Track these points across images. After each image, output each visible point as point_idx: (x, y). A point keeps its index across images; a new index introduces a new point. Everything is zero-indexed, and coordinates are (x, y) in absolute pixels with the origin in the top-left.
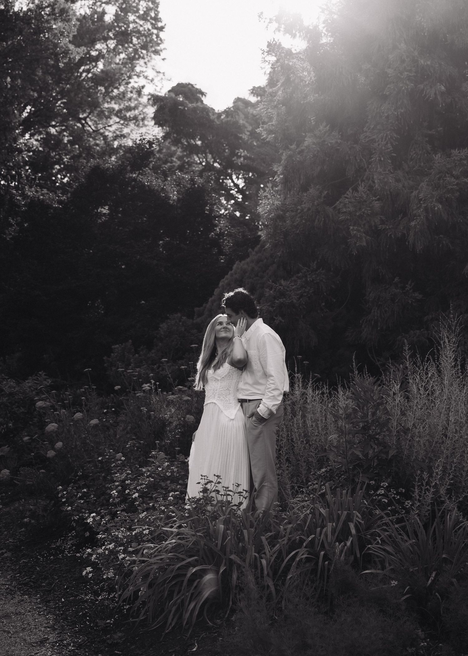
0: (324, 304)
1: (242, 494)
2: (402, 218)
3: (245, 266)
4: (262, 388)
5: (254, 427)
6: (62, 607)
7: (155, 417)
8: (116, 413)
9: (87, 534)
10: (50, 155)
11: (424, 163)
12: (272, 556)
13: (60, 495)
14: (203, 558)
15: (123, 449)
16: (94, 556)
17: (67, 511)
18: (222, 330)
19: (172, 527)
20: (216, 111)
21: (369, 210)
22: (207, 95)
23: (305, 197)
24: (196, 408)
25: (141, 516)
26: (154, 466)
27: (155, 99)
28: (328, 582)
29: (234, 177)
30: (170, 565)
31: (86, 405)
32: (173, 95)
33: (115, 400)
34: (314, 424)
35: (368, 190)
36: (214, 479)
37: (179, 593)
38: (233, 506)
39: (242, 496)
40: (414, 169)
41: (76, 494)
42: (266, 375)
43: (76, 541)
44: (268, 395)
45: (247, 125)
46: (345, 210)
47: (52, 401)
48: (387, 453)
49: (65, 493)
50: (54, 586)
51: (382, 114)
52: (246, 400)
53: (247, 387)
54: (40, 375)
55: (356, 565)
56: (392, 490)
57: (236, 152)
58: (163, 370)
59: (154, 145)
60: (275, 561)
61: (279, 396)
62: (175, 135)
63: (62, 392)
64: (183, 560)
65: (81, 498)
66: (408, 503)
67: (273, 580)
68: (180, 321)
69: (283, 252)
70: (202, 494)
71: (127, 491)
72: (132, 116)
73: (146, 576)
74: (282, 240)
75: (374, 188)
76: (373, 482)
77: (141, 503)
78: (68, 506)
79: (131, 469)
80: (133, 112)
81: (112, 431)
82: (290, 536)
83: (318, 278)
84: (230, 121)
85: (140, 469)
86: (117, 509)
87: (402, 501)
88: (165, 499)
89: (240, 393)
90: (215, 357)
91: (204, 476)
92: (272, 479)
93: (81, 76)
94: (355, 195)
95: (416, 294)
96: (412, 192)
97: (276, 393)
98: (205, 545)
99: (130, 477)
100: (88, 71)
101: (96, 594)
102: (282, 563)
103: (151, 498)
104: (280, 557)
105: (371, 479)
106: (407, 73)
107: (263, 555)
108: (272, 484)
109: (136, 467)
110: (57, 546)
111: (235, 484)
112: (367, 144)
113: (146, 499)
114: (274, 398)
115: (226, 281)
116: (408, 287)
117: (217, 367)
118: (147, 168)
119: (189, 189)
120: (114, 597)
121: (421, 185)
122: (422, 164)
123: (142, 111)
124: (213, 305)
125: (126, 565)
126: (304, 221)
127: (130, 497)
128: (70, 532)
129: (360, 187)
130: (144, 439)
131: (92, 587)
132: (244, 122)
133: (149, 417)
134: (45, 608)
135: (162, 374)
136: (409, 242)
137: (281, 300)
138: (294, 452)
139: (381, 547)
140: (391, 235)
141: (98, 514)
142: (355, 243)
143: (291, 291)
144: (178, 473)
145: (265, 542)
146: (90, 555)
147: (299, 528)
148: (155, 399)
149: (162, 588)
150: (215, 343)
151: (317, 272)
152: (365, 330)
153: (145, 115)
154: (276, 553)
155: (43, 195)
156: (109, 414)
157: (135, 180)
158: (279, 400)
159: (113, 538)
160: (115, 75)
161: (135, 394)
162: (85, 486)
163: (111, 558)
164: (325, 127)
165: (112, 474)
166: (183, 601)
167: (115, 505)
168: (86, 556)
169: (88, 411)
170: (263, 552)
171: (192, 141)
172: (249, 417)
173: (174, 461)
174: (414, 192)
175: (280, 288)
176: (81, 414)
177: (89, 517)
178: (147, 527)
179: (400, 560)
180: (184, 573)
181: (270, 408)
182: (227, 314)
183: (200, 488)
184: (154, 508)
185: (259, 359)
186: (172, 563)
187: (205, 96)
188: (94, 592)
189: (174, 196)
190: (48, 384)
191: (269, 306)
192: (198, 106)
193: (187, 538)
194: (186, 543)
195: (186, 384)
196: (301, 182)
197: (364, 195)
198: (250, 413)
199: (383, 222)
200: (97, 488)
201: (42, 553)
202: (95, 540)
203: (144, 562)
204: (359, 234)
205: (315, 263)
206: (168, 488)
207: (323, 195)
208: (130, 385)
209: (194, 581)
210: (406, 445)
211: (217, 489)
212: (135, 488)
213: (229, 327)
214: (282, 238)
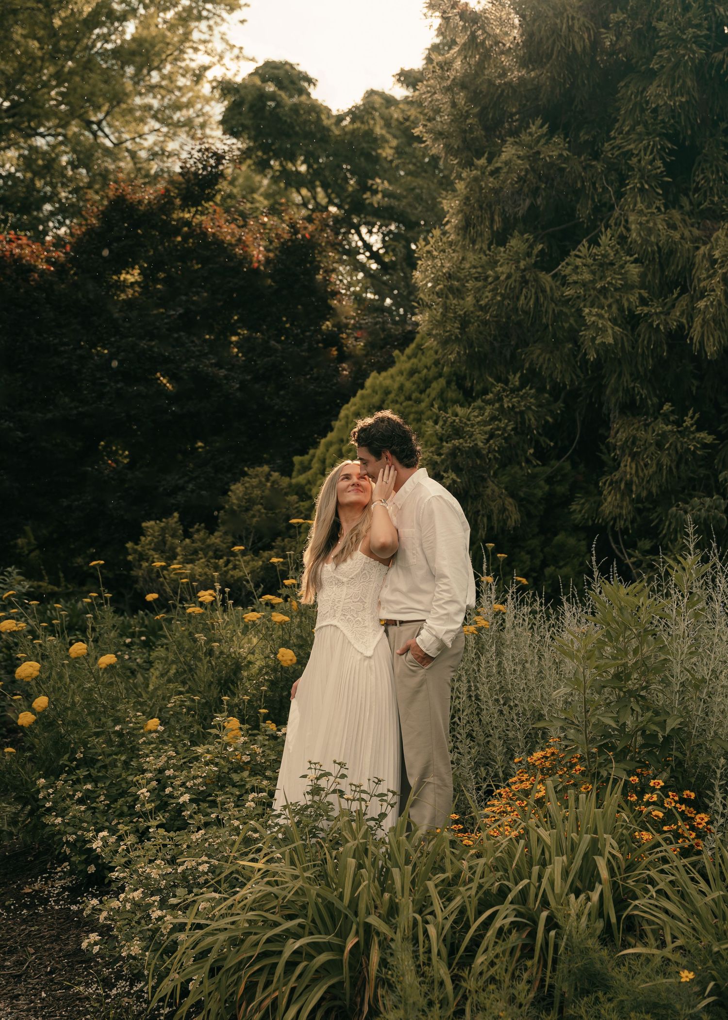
0: (532, 451)
1: (385, 798)
2: (680, 295)
3: (388, 382)
4: (425, 598)
5: (412, 673)
6: (42, 1008)
7: (222, 653)
8: (148, 645)
9: (92, 869)
10: (34, 185)
11: (720, 198)
12: (446, 918)
13: (41, 796)
14: (313, 921)
15: (160, 710)
16: (105, 914)
17: (54, 825)
18: (351, 488)
19: (254, 860)
20: (334, 112)
21: (619, 279)
22: (318, 84)
23: (502, 254)
24: (299, 637)
25: (194, 837)
26: (219, 743)
27: (226, 88)
28: (554, 970)
29: (364, 230)
30: (250, 933)
31: (93, 629)
32: (258, 82)
33: (146, 622)
34: (519, 668)
35: (618, 243)
36: (334, 770)
37: (266, 987)
38: (368, 820)
39: (386, 801)
40: (701, 207)
41: (71, 793)
42: (433, 575)
43: (71, 882)
44: (437, 613)
45: (388, 136)
46: (575, 278)
47: (30, 621)
48: (663, 725)
49: (51, 791)
50: (28, 967)
51: (644, 105)
52: (395, 621)
53: (397, 597)
54: (10, 573)
55: (607, 937)
56: (670, 793)
57: (369, 185)
58: (235, 567)
59: (224, 161)
60: (452, 927)
61: (457, 614)
62: (260, 153)
63: (49, 607)
64: (276, 924)
65: (81, 801)
66: (702, 819)
67: (450, 966)
68: (268, 480)
69: (458, 353)
70: (309, 797)
71: (168, 790)
72: (182, 119)
73: (203, 954)
74: (457, 331)
75: (629, 240)
76: (634, 779)
77: (195, 813)
78: (56, 816)
79: (175, 747)
80: (184, 112)
81: (140, 678)
82: (481, 881)
83: (523, 404)
84: (359, 129)
85: (193, 748)
86: (149, 824)
87: (689, 815)
88: (238, 806)
89: (384, 608)
90: (337, 539)
91: (315, 764)
92: (443, 770)
93: (94, 46)
94: (594, 251)
95: (702, 435)
96: (698, 248)
97: (452, 608)
98: (318, 895)
99: (173, 764)
100: (106, 39)
101: (108, 984)
102: (466, 933)
103: (213, 804)
104: (461, 920)
105: (630, 773)
106: (694, 30)
107: (429, 917)
108: (442, 780)
109: (185, 745)
110: (34, 890)
111: (373, 779)
112: (616, 161)
113: (204, 805)
114: (448, 617)
115: (353, 408)
116: (688, 422)
117: (340, 559)
118: (211, 203)
119: (286, 241)
120: (141, 991)
121: (715, 235)
122: (716, 198)
123: (201, 110)
124: (327, 450)
125: (164, 932)
126: (499, 298)
127: (173, 801)
128: (60, 863)
129: (603, 238)
130: (200, 692)
131: (98, 972)
132: (384, 132)
133: (210, 653)
134: (9, 1010)
135: (232, 576)
136: (692, 339)
137: (456, 442)
138: (480, 720)
139: (656, 903)
140: (658, 325)
141: (113, 831)
142: (593, 339)
143: (473, 426)
144: (264, 756)
145: (434, 893)
146: (96, 911)
147: (500, 865)
148: (220, 618)
149: (236, 977)
150: (337, 514)
151: (521, 393)
152: (609, 499)
153: (206, 118)
154: (456, 913)
155: (20, 246)
156: (135, 647)
157: (188, 223)
158: (458, 623)
159: (142, 878)
160: (153, 46)
161: (184, 608)
162: (89, 778)
163: (136, 918)
164: (541, 127)
165: (138, 756)
166: (275, 1003)
167: (145, 815)
168: (89, 912)
169: (96, 641)
170: (429, 910)
171: (290, 165)
172: (401, 655)
173: (255, 735)
174: (703, 248)
175: (454, 421)
176: (85, 646)
177: (95, 837)
178: (205, 858)
179: (694, 929)
180: (279, 949)
181: (441, 636)
182: (360, 459)
183: (306, 785)
184: (219, 822)
185: (421, 545)
186: (254, 931)
187: (315, 85)
188: (103, 980)
189: (258, 253)
190: (24, 591)
191: (432, 452)
192: (301, 103)
193: (283, 883)
194: (280, 892)
195: (280, 592)
196: (495, 228)
197: (610, 251)
198: (402, 646)
199: (643, 302)
200: (112, 783)
201: (7, 903)
202: (106, 881)
203: (199, 927)
204: (600, 322)
205: (518, 375)
206: (244, 785)
207: (535, 251)
208: (176, 593)
209: (296, 964)
210: (697, 710)
211: (338, 787)
212: (183, 784)
213: (363, 483)
214: (458, 328)
